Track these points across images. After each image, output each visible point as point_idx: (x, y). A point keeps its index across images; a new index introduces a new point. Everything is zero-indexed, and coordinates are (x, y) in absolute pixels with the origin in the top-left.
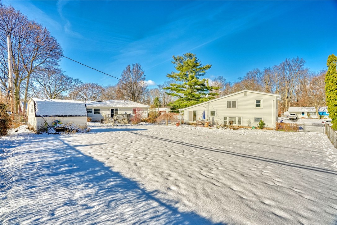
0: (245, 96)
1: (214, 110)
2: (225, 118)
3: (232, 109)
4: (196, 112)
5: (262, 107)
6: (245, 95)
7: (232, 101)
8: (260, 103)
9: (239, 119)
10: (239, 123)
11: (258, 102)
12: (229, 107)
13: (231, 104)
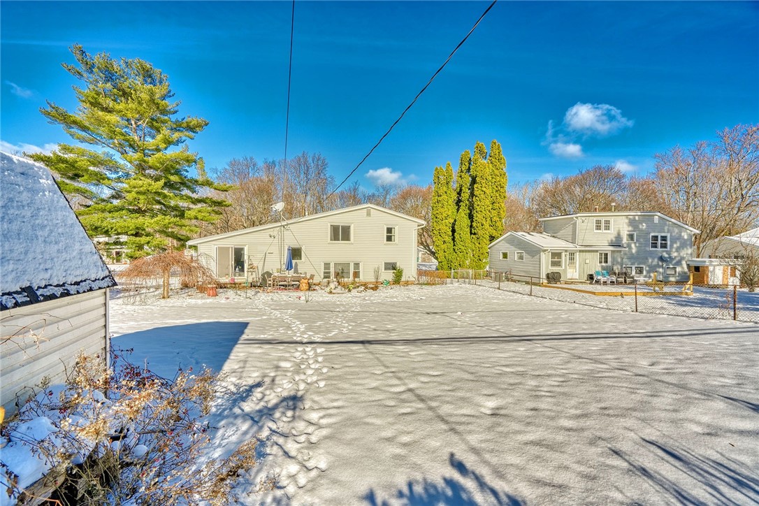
0: (369, 218)
1: (298, 246)
2: (327, 266)
3: (341, 244)
4: (242, 249)
5: (397, 241)
6: (369, 214)
7: (343, 224)
8: (391, 233)
9: (357, 265)
10: (356, 275)
11: (389, 230)
12: (335, 240)
13: (340, 233)
